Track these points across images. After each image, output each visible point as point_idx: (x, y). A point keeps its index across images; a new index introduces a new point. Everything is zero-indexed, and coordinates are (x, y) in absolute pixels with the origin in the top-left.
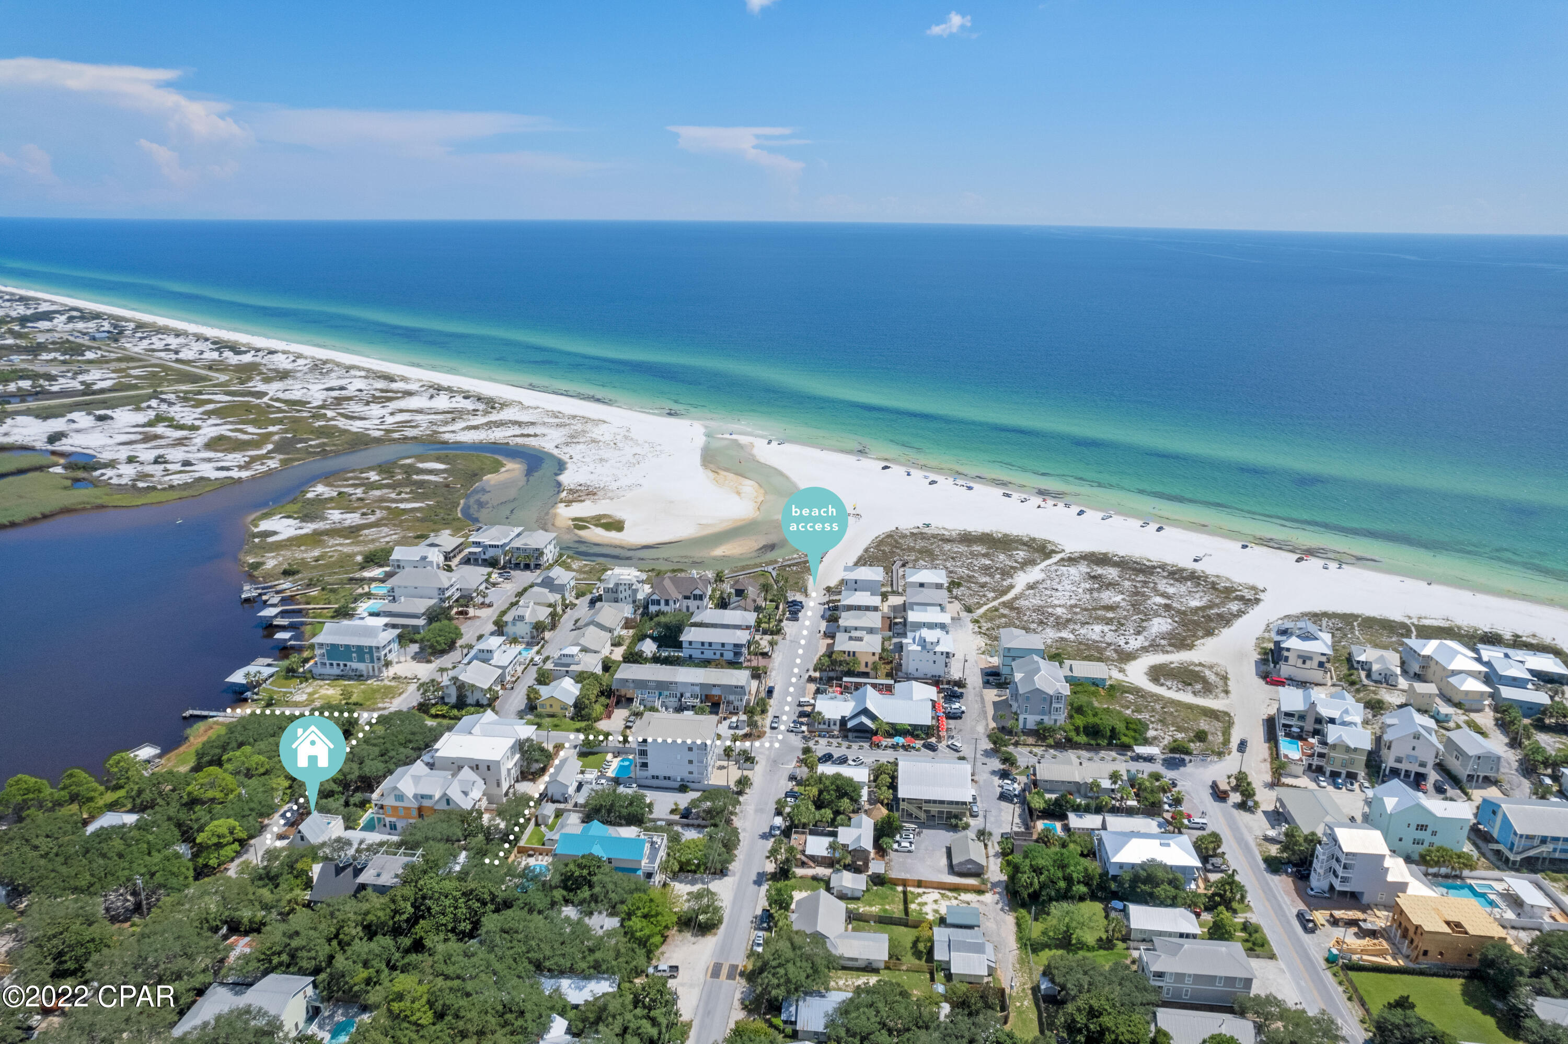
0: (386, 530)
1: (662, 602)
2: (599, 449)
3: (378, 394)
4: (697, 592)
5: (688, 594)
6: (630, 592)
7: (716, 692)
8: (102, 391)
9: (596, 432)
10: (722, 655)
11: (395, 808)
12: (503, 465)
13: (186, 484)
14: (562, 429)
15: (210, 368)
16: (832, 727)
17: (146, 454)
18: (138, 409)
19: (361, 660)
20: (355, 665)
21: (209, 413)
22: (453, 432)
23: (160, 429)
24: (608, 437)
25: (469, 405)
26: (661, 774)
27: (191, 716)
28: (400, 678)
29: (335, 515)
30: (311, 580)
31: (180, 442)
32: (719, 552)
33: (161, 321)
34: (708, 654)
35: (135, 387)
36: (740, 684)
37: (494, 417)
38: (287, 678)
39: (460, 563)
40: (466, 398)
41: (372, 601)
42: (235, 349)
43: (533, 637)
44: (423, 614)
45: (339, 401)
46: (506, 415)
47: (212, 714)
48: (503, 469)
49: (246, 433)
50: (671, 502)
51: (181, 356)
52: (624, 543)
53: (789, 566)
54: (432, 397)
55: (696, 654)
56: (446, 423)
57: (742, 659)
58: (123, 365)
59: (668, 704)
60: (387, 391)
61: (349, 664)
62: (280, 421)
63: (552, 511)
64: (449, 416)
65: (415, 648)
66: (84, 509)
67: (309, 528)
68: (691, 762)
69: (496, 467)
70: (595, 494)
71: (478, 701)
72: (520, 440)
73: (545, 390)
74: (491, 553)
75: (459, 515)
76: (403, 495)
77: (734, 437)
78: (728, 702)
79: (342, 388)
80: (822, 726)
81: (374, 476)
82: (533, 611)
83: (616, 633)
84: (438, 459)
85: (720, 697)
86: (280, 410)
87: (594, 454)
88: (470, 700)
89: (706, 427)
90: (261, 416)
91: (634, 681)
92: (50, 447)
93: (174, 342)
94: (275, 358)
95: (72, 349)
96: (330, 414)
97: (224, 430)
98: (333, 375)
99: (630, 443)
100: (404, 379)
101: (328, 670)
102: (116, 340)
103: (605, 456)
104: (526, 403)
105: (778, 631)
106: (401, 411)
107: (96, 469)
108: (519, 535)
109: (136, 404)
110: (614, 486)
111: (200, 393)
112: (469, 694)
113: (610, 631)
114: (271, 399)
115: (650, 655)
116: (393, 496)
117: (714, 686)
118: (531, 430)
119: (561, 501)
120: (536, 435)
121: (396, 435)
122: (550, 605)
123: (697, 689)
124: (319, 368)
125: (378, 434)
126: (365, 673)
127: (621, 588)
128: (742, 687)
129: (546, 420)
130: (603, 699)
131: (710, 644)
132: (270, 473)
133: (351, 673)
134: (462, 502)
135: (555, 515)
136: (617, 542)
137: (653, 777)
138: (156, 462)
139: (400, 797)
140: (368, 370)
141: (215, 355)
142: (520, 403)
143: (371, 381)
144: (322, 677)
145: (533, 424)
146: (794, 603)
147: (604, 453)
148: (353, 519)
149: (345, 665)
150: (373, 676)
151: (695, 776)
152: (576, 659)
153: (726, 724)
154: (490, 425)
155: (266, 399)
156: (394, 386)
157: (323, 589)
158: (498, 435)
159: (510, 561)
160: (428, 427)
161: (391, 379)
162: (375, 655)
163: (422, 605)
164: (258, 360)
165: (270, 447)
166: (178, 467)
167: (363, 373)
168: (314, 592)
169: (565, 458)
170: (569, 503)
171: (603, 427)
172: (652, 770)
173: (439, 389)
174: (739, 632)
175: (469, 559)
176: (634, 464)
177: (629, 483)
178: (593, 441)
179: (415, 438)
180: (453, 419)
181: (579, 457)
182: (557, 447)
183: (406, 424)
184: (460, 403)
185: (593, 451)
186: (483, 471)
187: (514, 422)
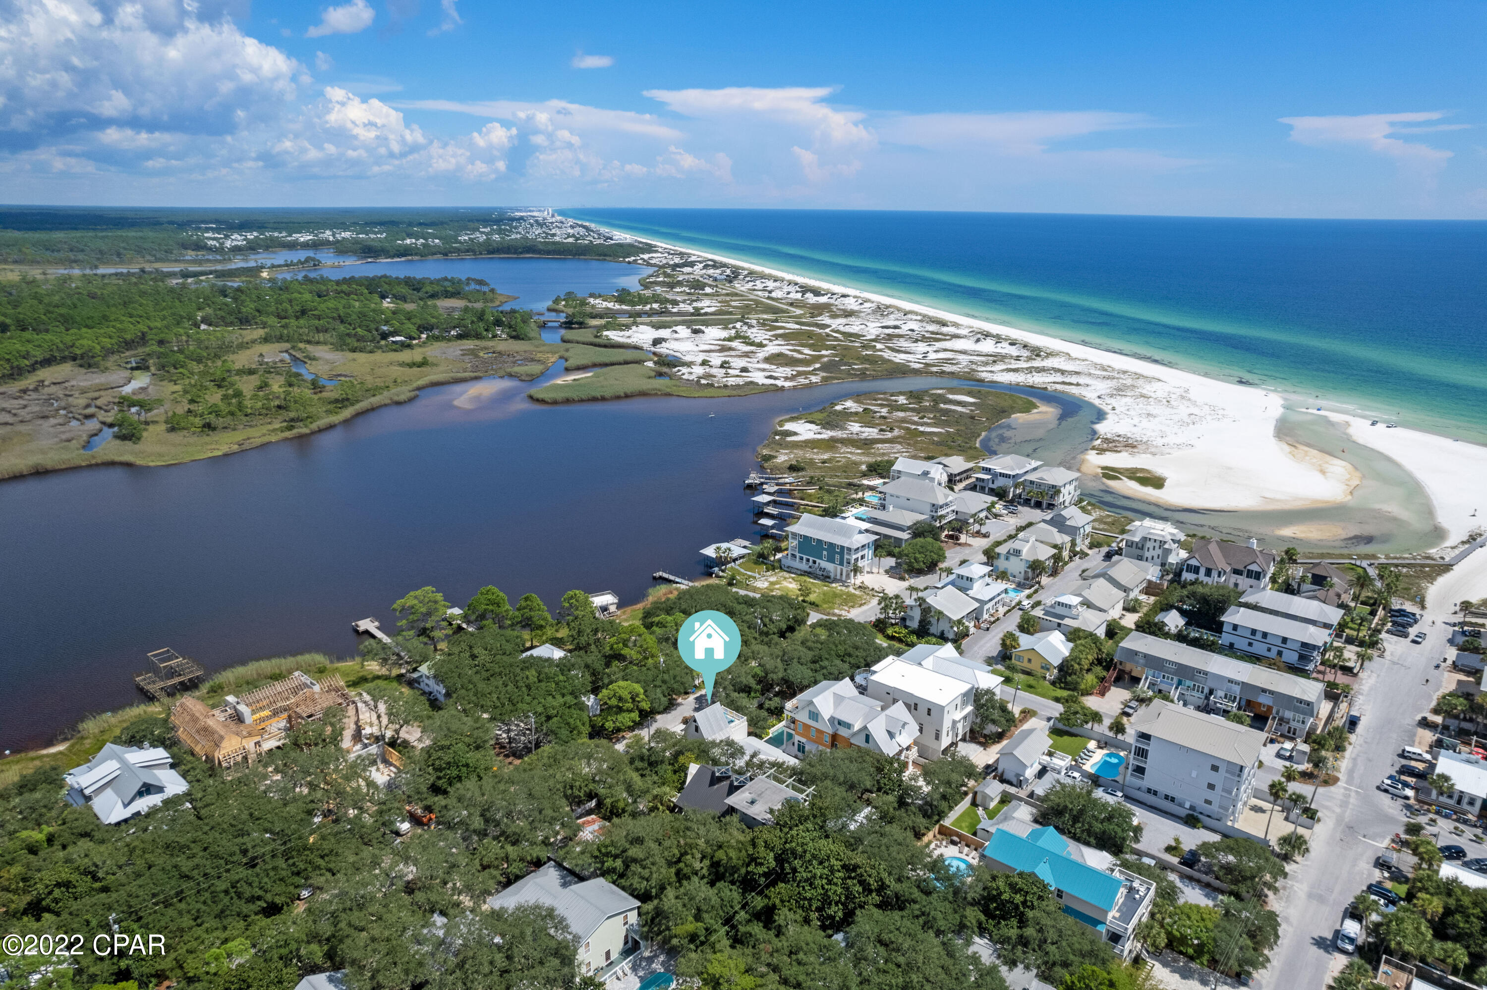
0: (899, 447)
1: (1202, 571)
2: (1149, 404)
3: (927, 335)
4: (1254, 568)
5: (1240, 567)
6: (1160, 552)
7: (1264, 699)
8: (706, 314)
9: (1147, 389)
10: (1280, 653)
11: (807, 727)
12: (1036, 407)
13: (738, 385)
14: (1109, 381)
15: (791, 304)
16: (1465, 806)
17: (716, 359)
18: (726, 328)
19: (831, 560)
20: (824, 564)
21: (777, 337)
22: (991, 372)
23: (734, 344)
24: (1160, 394)
25: (1013, 351)
26: (1163, 789)
27: (661, 578)
28: (866, 588)
29: (855, 427)
30: (812, 478)
31: (746, 355)
32: (1287, 532)
33: (767, 271)
34: (1259, 648)
35: (731, 313)
36: (1305, 698)
37: (1038, 363)
38: (756, 563)
39: (965, 489)
40: (1012, 344)
41: (863, 508)
42: (817, 292)
43: (1027, 579)
44: (909, 528)
45: (890, 337)
46: (1049, 363)
47: (677, 580)
48: (1035, 411)
49: (802, 353)
50: (1230, 468)
51: (774, 295)
52: (1161, 502)
53: (1396, 566)
54: (978, 340)
55: (1241, 644)
56: (986, 364)
57: (1311, 667)
58: (728, 298)
59: (1188, 698)
60: (937, 334)
61: (818, 561)
62: (834, 348)
64: (992, 358)
65: (891, 562)
66: (656, 394)
67: (827, 434)
68: (1211, 787)
69: (1028, 408)
70: (1134, 447)
71: (942, 633)
72: (1059, 387)
73: (1097, 347)
74: (1000, 482)
75: (978, 445)
76: (925, 420)
77: (1322, 413)
78: (1281, 720)
79: (896, 327)
80: (1444, 799)
81: (902, 400)
82: (1033, 548)
83: (1132, 595)
84: (970, 394)
85: (1270, 708)
86: (836, 339)
87: (1141, 409)
88: (933, 630)
89: (1285, 399)
90: (817, 341)
91: (1146, 656)
92: (653, 349)
93: (771, 285)
94: (846, 301)
95: (697, 285)
96: (879, 346)
97: (785, 350)
98: (892, 316)
99: (1187, 403)
100: (956, 325)
101: (797, 564)
102: (730, 282)
103: (1154, 412)
104: (1073, 355)
105: (1373, 644)
106: (945, 350)
107: (676, 366)
108: (1035, 469)
109: (725, 325)
110: (1159, 442)
111: (776, 321)
112: (934, 621)
113: (1126, 590)
114: (833, 331)
115: (1174, 630)
116: (916, 419)
117: (1264, 691)
118: (1074, 379)
119: (1093, 448)
120: (1078, 385)
121: (934, 369)
122: (1055, 546)
123: (1237, 689)
124: (881, 310)
125: (917, 366)
126: (832, 575)
127: (1149, 545)
128: (1308, 704)
129: (1092, 371)
130: (1098, 669)
131: (1265, 635)
132: (811, 386)
133: (818, 572)
134: (983, 434)
135: (1083, 461)
136: (1152, 499)
137: (1149, 791)
138: (722, 366)
139: (815, 715)
140: (924, 316)
141: (799, 296)
142: (1068, 354)
143: (924, 324)
144: (790, 570)
145: (1077, 373)
146: (1402, 613)
147: (1152, 409)
148: (871, 433)
149: (814, 562)
150: (840, 581)
151: (1214, 808)
152: (1074, 611)
153: (1274, 748)
154: (1030, 370)
155: (827, 330)
156: (945, 330)
157: (820, 488)
158: (1038, 379)
159: (1020, 495)
160: (967, 366)
161: (944, 324)
162: (846, 556)
163: (909, 518)
164: (832, 301)
165: (818, 366)
166: (737, 372)
167: (919, 318)
168: (812, 490)
169: (1107, 408)
170: (1101, 451)
171: (1156, 385)
172: (1148, 781)
173: (987, 335)
174: (1312, 628)
175: (975, 486)
176: (1188, 424)
177: (1178, 441)
178: (1143, 396)
179: (953, 373)
180: (994, 362)
181: (1123, 409)
182: (1099, 397)
183: (947, 361)
184: (1005, 349)
185: (1141, 405)
186: (1013, 410)
187: (1057, 370)
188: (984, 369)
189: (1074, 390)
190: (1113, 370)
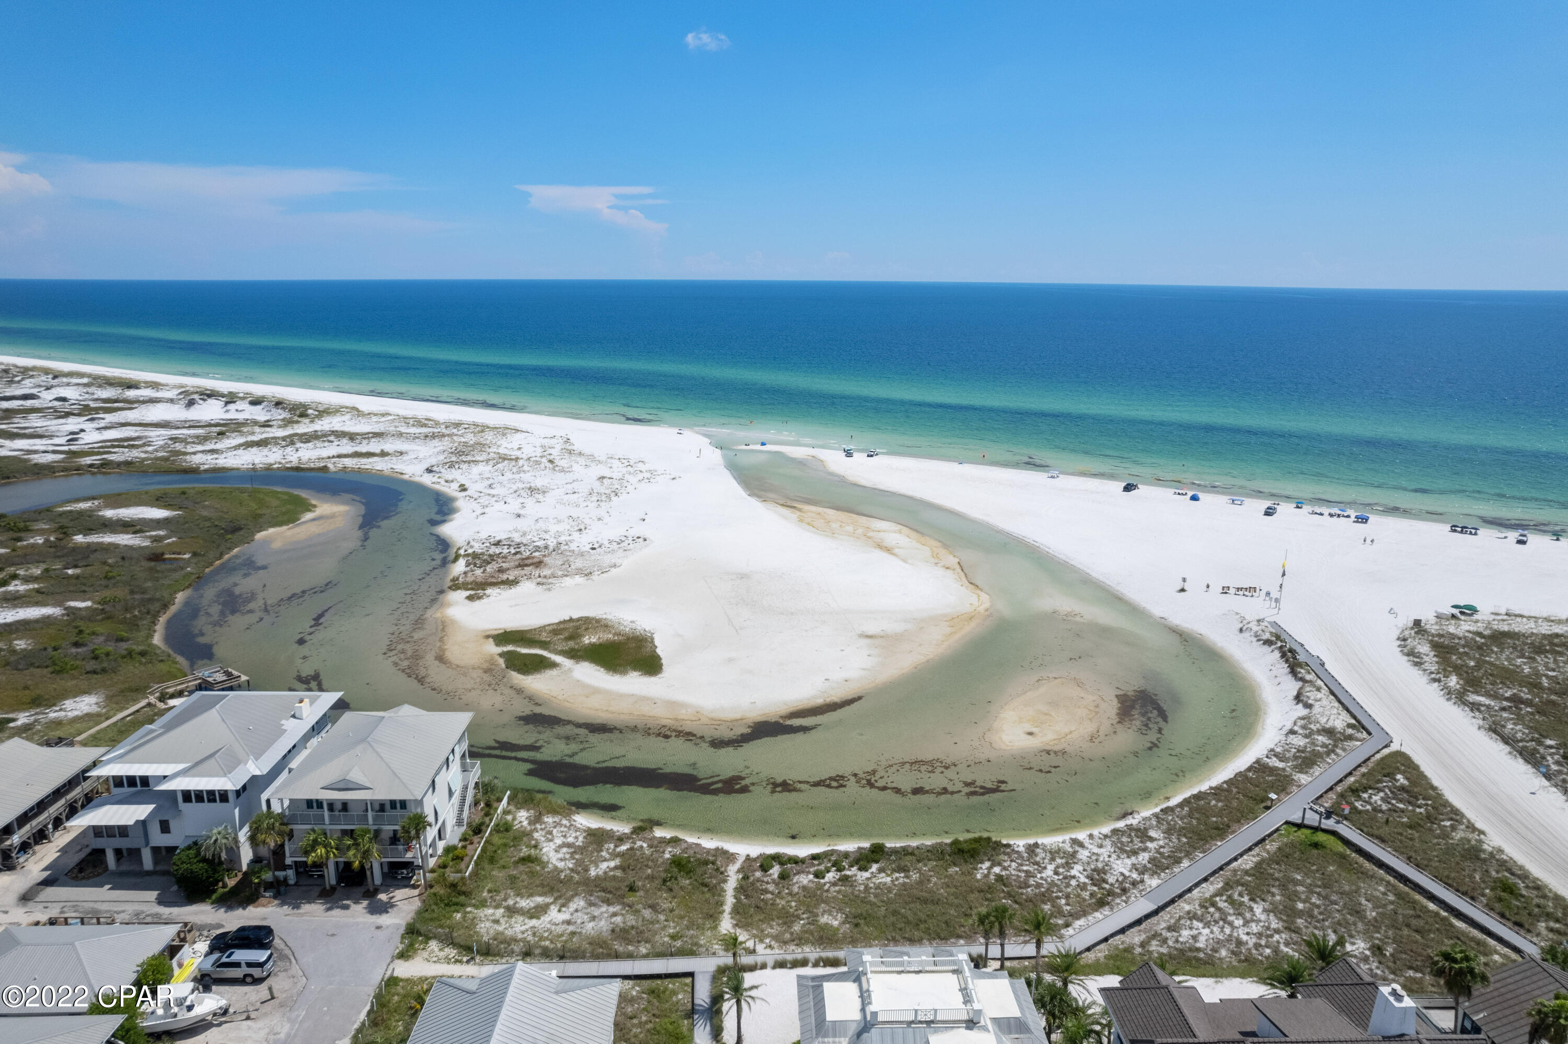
2: (520, 470)
3: (92, 404)
9: (505, 445)
12: (309, 508)
14: (436, 442)
22: (213, 451)
24: (528, 451)
25: (259, 413)
37: (304, 427)
40: (254, 404)
46: (324, 425)
48: (309, 516)
50: (743, 576)
54: (191, 403)
56: (203, 440)
60: (116, 401)
63: (434, 614)
64: (218, 429)
69: (292, 513)
70: (539, 564)
72: (349, 462)
74: (190, 828)
75: (157, 639)
77: (771, 448)
79: (29, 398)
84: (159, 501)
87: (513, 482)
89: (708, 436)
98: (27, 382)
99: (582, 460)
100: (155, 385)
103: (538, 483)
104: (365, 410)
106: (122, 425)
108: (318, 732)
110: (582, 542)
118: (374, 446)
119: (456, 585)
120: (383, 454)
121: (88, 460)
125: (50, 458)
129: (403, 429)
134: (180, 597)
135: (444, 626)
140: (97, 377)
142: (357, 410)
143: (90, 390)
145: (378, 435)
154: (290, 440)
158: (307, 454)
159: (279, 852)
160: (162, 447)
161: (131, 385)
167: (85, 381)
169: (451, 490)
170: (477, 589)
171: (517, 438)
173: (209, 395)
176: (609, 497)
177: (615, 533)
178: (504, 458)
179: (128, 463)
180: (221, 434)
181: (480, 486)
182: (429, 471)
183: (119, 443)
184: (243, 411)
185: (508, 475)
186: (259, 521)
187: (340, 435)
188: (200, 448)
189: (378, 465)
190: (437, 423)
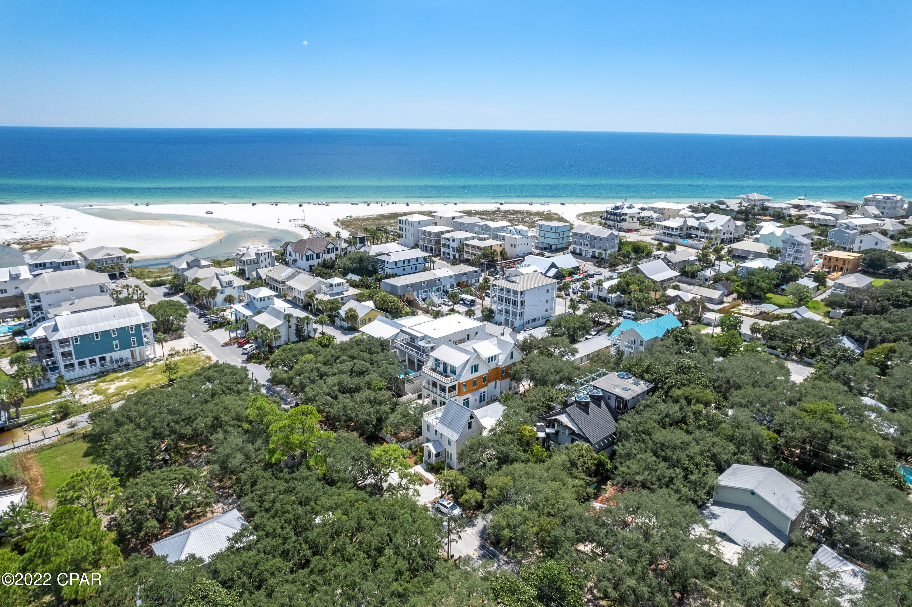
4: (330, 246)
5: (325, 249)
7: (464, 279)
10: (416, 268)
20: (116, 355)
28: (178, 353)
36: (476, 269)
61: (108, 356)
68: (547, 301)
78: (472, 285)
85: (467, 282)
101: (78, 372)
117: (462, 274)
123: (452, 280)
126: (130, 361)
127: (262, 258)
128: (478, 271)
131: (409, 261)
133: (115, 366)
149: (103, 359)
150: (144, 361)
162: (144, 334)
